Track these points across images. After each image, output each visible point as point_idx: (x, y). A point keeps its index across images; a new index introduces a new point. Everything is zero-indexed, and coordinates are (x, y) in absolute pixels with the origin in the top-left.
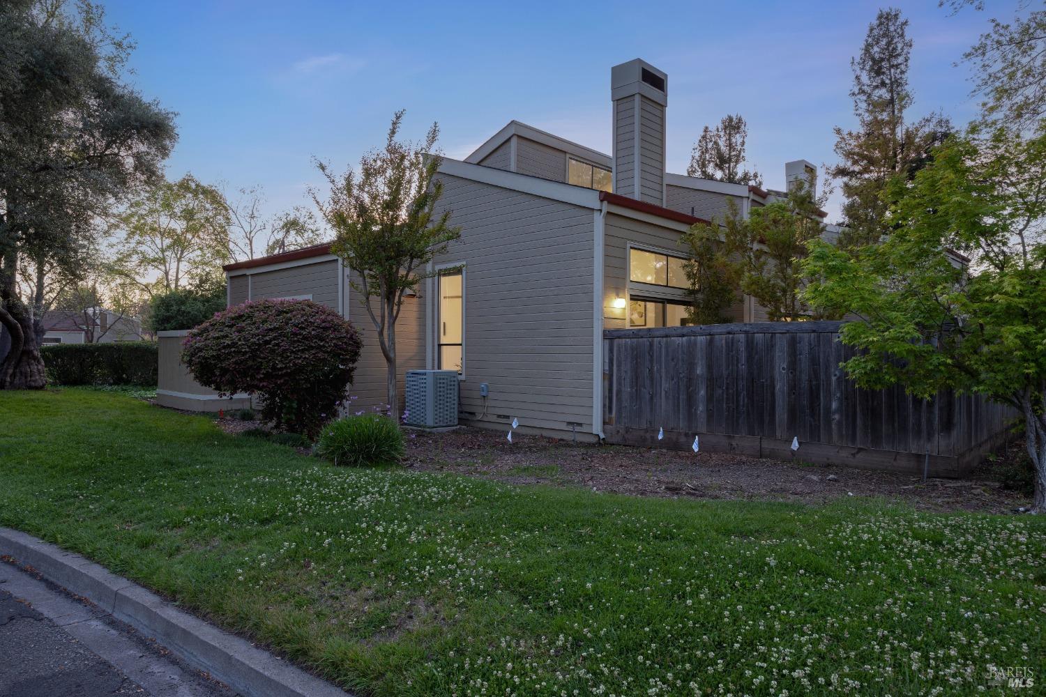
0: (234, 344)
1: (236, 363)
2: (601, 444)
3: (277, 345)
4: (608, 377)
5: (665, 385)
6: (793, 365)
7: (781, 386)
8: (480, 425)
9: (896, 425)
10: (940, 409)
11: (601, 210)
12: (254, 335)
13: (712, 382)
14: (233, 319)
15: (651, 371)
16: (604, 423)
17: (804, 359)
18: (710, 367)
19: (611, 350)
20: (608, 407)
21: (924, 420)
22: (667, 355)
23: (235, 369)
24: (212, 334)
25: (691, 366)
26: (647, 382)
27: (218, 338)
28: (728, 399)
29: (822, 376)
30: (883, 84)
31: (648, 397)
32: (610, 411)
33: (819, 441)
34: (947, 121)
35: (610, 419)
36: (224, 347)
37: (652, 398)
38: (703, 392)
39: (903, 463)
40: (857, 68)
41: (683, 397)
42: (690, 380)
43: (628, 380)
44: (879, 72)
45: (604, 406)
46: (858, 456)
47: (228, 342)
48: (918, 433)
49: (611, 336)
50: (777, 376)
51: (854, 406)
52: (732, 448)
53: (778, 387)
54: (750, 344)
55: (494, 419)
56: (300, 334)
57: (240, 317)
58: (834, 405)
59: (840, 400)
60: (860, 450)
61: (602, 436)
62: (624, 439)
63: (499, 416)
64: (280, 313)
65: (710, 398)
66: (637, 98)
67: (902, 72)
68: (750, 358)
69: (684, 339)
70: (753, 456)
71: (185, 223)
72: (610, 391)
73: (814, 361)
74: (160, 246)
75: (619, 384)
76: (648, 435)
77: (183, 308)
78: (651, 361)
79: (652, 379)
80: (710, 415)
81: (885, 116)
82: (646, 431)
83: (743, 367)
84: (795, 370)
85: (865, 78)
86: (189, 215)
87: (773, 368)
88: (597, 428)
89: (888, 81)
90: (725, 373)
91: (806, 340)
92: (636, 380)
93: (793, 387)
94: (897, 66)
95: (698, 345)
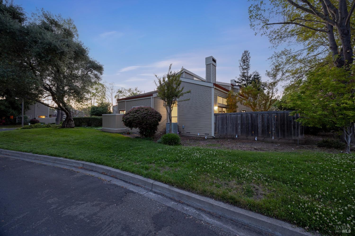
0: (137, 117)
1: (138, 121)
2: (214, 138)
3: (147, 117)
4: (215, 124)
5: (230, 125)
6: (263, 121)
7: (260, 125)
8: (182, 134)
9: (289, 133)
10: (300, 130)
11: (213, 87)
12: (142, 115)
13: (242, 124)
14: (135, 111)
15: (226, 122)
16: (215, 134)
17: (266, 120)
18: (241, 121)
19: (216, 118)
20: (215, 130)
21: (296, 132)
22: (230, 119)
23: (138, 123)
24: (131, 114)
25: (237, 121)
26: (225, 125)
27: (133, 115)
28: (246, 128)
29: (270, 123)
30: (245, 65)
31: (225, 128)
32: (216, 131)
33: (270, 137)
34: (258, 73)
35: (216, 133)
36: (135, 118)
37: (227, 128)
38: (240, 127)
39: (291, 141)
40: (240, 61)
41: (235, 128)
42: (237, 124)
43: (220, 124)
44: (244, 63)
45: (214, 130)
46: (280, 140)
47: (136, 116)
48: (295, 135)
49: (216, 115)
50: (259, 123)
51: (278, 129)
52: (247, 139)
53: (259, 126)
54: (252, 116)
55: (186, 133)
56: (151, 114)
57: (137, 110)
58: (273, 129)
59: (275, 128)
60: (280, 139)
61: (214, 137)
62: (220, 137)
63: (187, 133)
64: (146, 110)
65: (242, 128)
66: (212, 64)
67: (249, 63)
68: (252, 119)
69: (235, 115)
70: (253, 141)
71: (96, 91)
72: (216, 127)
73: (268, 120)
74: (90, 96)
75: (218, 125)
76: (226, 136)
77: (98, 109)
78: (226, 120)
79: (227, 124)
80: (242, 132)
81: (245, 71)
82: (225, 135)
83: (250, 122)
84: (263, 122)
85: (242, 64)
86: (97, 89)
87: (257, 121)
88: (213, 135)
89: (246, 64)
90: (245, 123)
91: (266, 115)
92: (222, 124)
93: (263, 126)
94: (248, 61)
95: (238, 117)
